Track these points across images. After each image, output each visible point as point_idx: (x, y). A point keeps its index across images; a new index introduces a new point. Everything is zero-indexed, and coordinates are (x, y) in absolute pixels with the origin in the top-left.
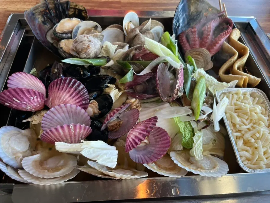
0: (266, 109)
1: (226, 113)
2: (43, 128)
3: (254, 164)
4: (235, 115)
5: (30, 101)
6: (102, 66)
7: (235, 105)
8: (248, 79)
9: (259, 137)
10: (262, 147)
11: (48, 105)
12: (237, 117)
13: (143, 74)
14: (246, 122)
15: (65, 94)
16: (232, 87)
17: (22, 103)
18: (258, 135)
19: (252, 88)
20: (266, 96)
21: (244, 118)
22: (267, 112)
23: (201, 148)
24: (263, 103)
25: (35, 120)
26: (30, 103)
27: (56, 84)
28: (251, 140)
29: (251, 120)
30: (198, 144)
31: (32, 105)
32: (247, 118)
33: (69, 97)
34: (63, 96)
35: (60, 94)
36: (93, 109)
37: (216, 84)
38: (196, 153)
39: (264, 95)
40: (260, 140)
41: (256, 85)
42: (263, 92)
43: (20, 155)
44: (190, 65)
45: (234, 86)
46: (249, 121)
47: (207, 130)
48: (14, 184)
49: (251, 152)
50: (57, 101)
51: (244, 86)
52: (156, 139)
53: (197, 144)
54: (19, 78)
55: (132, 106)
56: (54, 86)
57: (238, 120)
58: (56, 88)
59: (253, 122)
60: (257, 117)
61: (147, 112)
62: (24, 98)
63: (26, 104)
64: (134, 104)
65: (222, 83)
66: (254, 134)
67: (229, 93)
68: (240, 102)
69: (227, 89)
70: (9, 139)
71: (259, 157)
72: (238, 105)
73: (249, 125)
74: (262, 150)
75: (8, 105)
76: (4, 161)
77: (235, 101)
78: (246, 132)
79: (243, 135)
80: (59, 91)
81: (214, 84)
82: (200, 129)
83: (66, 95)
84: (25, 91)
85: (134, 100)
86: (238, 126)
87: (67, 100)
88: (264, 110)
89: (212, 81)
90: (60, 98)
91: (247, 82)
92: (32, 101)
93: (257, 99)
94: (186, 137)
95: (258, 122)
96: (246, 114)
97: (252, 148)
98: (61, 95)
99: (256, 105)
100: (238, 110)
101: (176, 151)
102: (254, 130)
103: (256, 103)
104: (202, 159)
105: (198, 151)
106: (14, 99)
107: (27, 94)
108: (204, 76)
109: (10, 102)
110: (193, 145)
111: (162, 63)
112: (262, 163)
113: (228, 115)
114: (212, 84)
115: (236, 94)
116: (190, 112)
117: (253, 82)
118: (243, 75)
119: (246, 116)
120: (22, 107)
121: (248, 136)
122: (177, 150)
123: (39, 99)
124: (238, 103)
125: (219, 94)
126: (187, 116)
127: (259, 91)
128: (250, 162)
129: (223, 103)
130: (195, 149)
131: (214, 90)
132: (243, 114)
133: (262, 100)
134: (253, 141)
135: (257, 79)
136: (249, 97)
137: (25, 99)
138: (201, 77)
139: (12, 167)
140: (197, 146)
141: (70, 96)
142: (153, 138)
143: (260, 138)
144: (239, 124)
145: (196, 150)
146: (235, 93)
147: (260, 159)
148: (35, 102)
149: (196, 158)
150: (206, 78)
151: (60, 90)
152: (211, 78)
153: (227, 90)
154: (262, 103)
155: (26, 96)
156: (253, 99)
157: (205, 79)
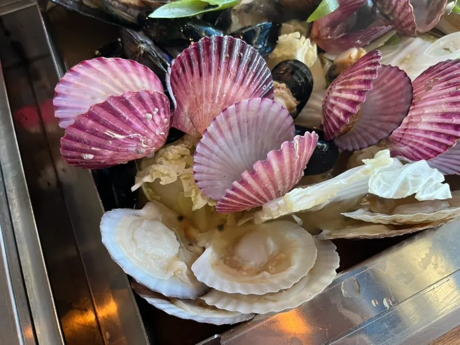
2: (198, 183)
5: (146, 125)
6: (235, 8)
11: (182, 126)
15: (221, 81)
17: (130, 138)
25: (163, 175)
26: (146, 131)
27: (186, 64)
31: (152, 136)
33: (232, 86)
34: (219, 86)
35: (208, 83)
36: (285, 99)
43: (181, 265)
48: (216, 336)
50: (207, 107)
54: (81, 84)
56: (184, 70)
58: (192, 73)
62: (133, 121)
63: (138, 140)
70: (133, 239)
75: (91, 157)
76: (164, 294)
80: (204, 78)
83: (224, 82)
84: (133, 101)
87: (232, 95)
90: (213, 96)
92: (150, 125)
98: (212, 86)
106: (108, 132)
107: (138, 109)
109: (96, 147)
120: (127, 151)
123: (163, 116)
137: (137, 125)
139: (187, 301)
141: (234, 80)
148: (157, 126)
151: (203, 74)
155: (136, 114)
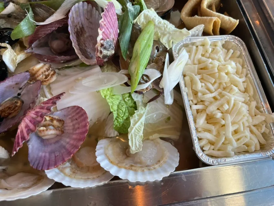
0: (243, 66)
1: (184, 76)
3: (219, 150)
4: (197, 78)
7: (200, 62)
8: (220, 22)
9: (229, 109)
10: (231, 124)
12: (199, 82)
13: (51, 22)
14: (212, 88)
16: (198, 35)
18: (226, 107)
19: (226, 36)
20: (245, 45)
21: (210, 81)
22: (245, 70)
23: (141, 133)
24: (240, 56)
28: (216, 114)
29: (220, 84)
30: (136, 128)
32: (214, 81)
37: (171, 33)
38: (132, 141)
39: (242, 45)
40: (230, 114)
41: (232, 30)
42: (241, 40)
44: (133, 5)
45: (201, 34)
46: (216, 85)
47: (157, 102)
49: (215, 133)
51: (215, 33)
52: (74, 125)
53: (134, 129)
55: (36, 75)
57: (200, 86)
59: (222, 87)
60: (229, 79)
61: (65, 82)
64: (40, 72)
65: (180, 30)
66: (222, 105)
67: (193, 44)
68: (206, 57)
69: (190, 39)
71: (225, 138)
72: (204, 62)
73: (216, 92)
74: (231, 129)
77: (200, 56)
78: (211, 103)
79: (207, 107)
81: (169, 33)
82: (146, 102)
85: (41, 65)
86: (200, 94)
88: (241, 67)
89: (165, 29)
91: (219, 26)
93: (232, 51)
94: (119, 118)
95: (229, 86)
96: (212, 75)
97: (217, 127)
99: (230, 60)
100: (203, 70)
101: (109, 138)
102: (222, 100)
103: (230, 58)
104: (141, 150)
105: (135, 139)
108: (153, 20)
110: (129, 130)
111: (83, 2)
112: (230, 148)
113: (187, 78)
114: (166, 33)
115: (203, 45)
116: (126, 79)
117: (228, 26)
118: (214, 16)
119: (212, 78)
121: (212, 109)
122: (110, 136)
124: (204, 59)
125: (178, 48)
126: (121, 86)
127: (235, 39)
128: (213, 147)
129: (179, 61)
130: (132, 135)
131: (169, 42)
132: (208, 76)
133: (238, 53)
134: (219, 115)
135: (233, 22)
136: (220, 50)
138: (149, 21)
140: (135, 132)
142: (71, 124)
143: (229, 111)
144: (201, 92)
145: (132, 138)
146: (200, 44)
147: (227, 142)
149: (131, 150)
150: (157, 23)
152: (165, 24)
153: (190, 41)
154: (238, 57)
156: (226, 51)
157: (155, 25)
